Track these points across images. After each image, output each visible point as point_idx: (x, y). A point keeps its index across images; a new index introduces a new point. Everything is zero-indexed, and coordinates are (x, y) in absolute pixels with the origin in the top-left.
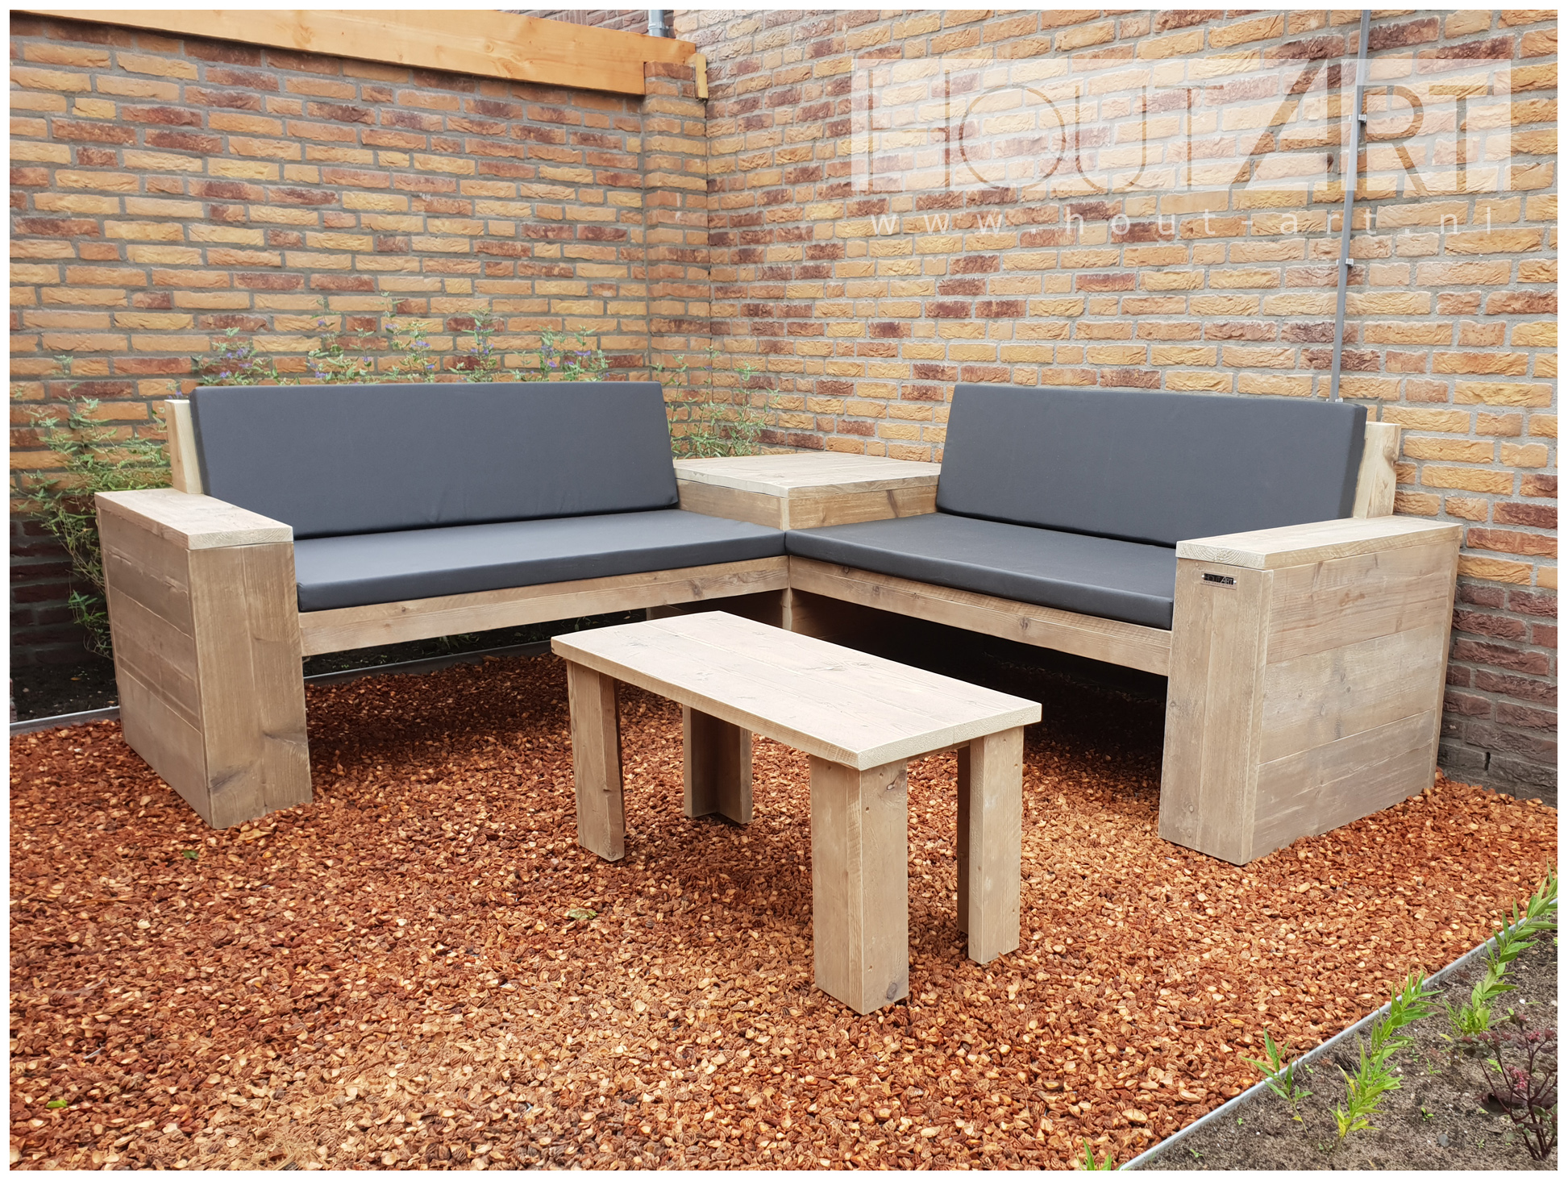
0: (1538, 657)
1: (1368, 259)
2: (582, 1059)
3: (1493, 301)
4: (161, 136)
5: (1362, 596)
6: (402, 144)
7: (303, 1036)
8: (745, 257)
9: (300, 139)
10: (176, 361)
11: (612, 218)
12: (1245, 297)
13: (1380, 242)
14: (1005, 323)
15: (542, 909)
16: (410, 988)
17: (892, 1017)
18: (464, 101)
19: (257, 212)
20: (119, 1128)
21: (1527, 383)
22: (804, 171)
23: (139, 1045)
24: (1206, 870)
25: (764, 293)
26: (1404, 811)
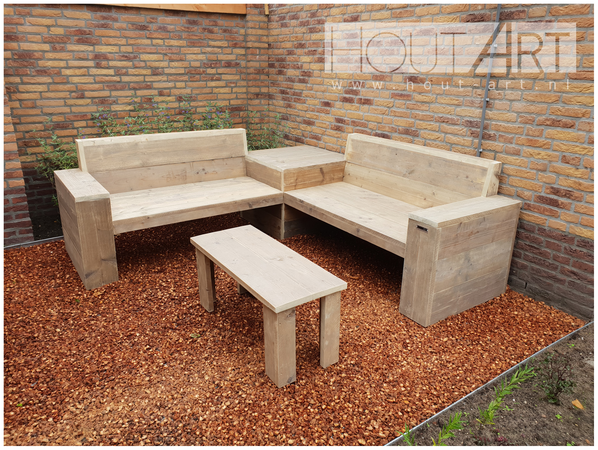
0: (547, 252)
1: (494, 99)
2: (184, 399)
3: (539, 120)
4: (79, 39)
5: (478, 232)
6: (161, 37)
7: (97, 383)
8: (280, 73)
9: (126, 37)
10: (86, 115)
11: (234, 58)
12: (450, 108)
13: (499, 93)
14: (366, 107)
15: (183, 332)
16: (135, 364)
17: (289, 390)
18: (182, 20)
19: (112, 63)
20: (35, 418)
21: (550, 152)
22: (300, 44)
23: (47, 383)
24: (413, 329)
25: (286, 86)
26: (492, 303)
